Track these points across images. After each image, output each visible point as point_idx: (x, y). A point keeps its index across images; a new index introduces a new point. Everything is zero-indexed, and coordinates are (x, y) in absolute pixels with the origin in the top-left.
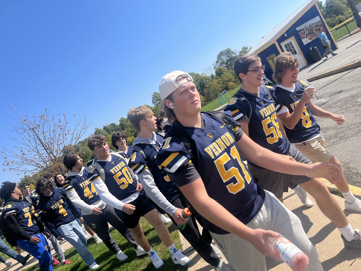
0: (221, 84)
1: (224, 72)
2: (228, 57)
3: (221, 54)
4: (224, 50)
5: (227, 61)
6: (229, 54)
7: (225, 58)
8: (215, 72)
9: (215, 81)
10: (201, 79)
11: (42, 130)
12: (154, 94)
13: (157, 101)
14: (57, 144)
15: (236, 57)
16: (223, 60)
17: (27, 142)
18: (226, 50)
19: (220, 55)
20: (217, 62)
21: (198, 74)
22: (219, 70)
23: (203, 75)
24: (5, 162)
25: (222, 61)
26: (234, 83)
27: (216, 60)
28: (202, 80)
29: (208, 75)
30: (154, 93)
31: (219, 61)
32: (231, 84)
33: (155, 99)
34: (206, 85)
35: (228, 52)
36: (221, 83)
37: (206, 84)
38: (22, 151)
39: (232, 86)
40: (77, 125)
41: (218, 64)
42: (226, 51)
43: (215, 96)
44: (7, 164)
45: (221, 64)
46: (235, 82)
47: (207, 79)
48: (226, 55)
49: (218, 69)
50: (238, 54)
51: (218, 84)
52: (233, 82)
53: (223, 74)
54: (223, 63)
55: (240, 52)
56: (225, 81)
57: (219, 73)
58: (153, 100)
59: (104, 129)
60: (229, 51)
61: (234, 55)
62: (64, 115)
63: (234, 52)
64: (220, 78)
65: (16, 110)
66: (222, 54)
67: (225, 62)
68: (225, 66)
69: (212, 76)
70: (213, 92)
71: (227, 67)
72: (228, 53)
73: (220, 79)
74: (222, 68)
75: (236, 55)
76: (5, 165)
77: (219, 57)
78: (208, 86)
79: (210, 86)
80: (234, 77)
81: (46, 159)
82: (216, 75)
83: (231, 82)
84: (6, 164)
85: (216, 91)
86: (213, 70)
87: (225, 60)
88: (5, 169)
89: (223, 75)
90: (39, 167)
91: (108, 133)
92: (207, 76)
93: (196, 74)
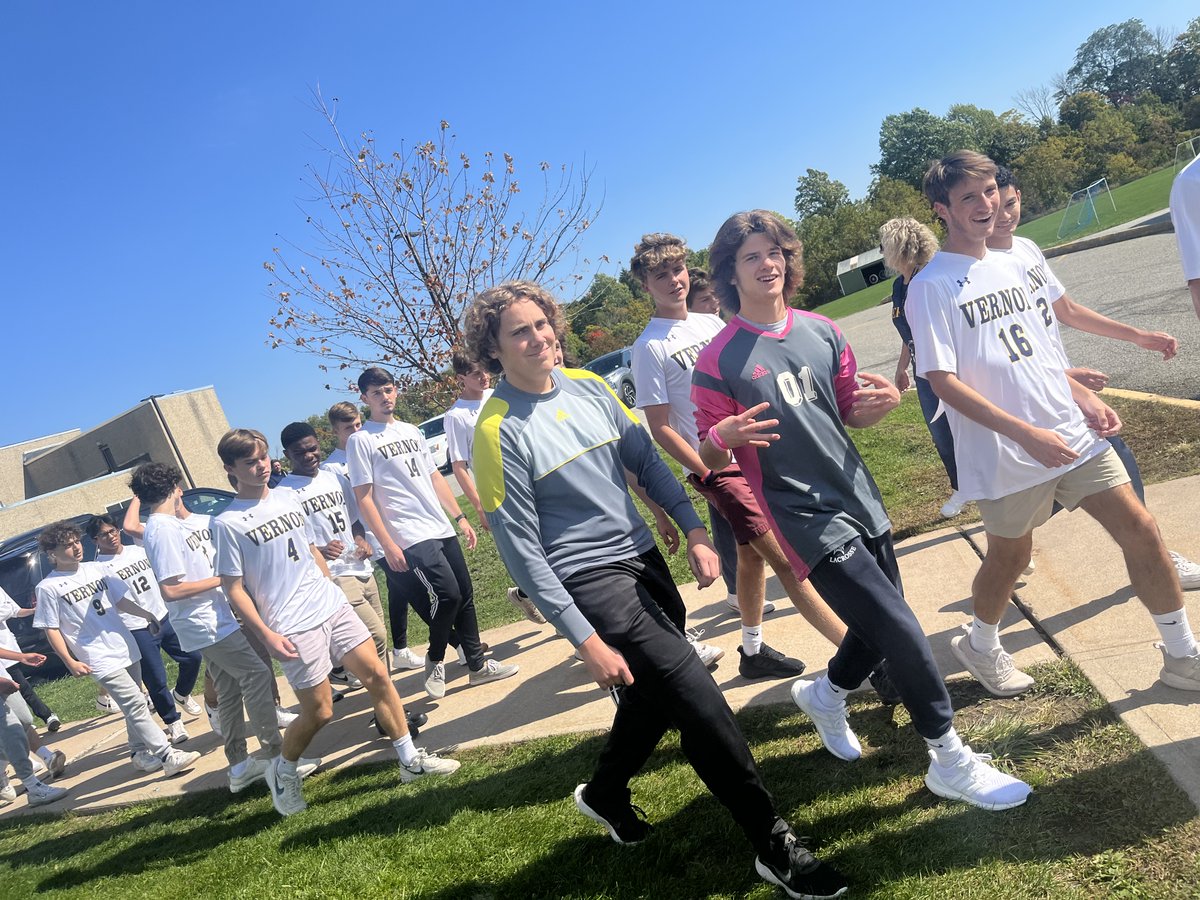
0: (1076, 158)
1: (1100, 114)
2: (1124, 53)
3: (1099, 40)
4: (1113, 26)
5: (1115, 69)
6: (1133, 43)
7: (1108, 59)
8: (1061, 108)
9: (1057, 145)
10: (998, 132)
11: (420, 206)
12: (807, 175)
13: (812, 200)
14: (467, 270)
15: (1159, 56)
16: (1100, 65)
17: (360, 243)
18: (1120, 27)
19: (1093, 44)
20: (1076, 70)
21: (991, 115)
22: (1079, 104)
23: (1008, 120)
24: (280, 313)
25: (1097, 69)
26: (1131, 160)
27: (1072, 64)
28: (999, 136)
29: (1031, 119)
30: (808, 171)
31: (1083, 68)
32: (1119, 159)
33: (807, 195)
34: (1013, 159)
35: (1130, 33)
36: (1079, 153)
37: (1014, 153)
38: (344, 283)
39: (1121, 170)
40: (548, 208)
41: (1077, 82)
42: (1122, 31)
43: (1041, 203)
44: (288, 323)
45: (1089, 82)
46: (1137, 157)
47: (1021, 133)
48: (1117, 46)
49: (1074, 101)
50: (1168, 48)
51: (1064, 156)
52: (1130, 154)
53: (1093, 117)
54: (1099, 79)
55: (1179, 39)
56: (1097, 149)
57: (1075, 116)
58: (801, 196)
59: (622, 280)
60: (1135, 33)
61: (1152, 51)
62: (506, 156)
63: (1155, 38)
64: (1076, 135)
65: (336, 119)
66: (1102, 40)
67: (1109, 74)
68: (1103, 92)
69: (1046, 125)
70: (1040, 186)
71: (1113, 95)
72: (1125, 40)
73: (1076, 140)
74: (1093, 97)
75: (1159, 49)
76: (279, 326)
77: (1087, 52)
78: (1022, 159)
79: (1031, 159)
80: (1135, 137)
81: (421, 327)
82: (1061, 123)
83: (1121, 156)
84: (282, 320)
85: (1051, 184)
86: (1054, 100)
87: (1111, 66)
88: (280, 341)
89: (1092, 123)
90: (395, 352)
91: (634, 293)
92: (1021, 122)
93: (982, 112)
